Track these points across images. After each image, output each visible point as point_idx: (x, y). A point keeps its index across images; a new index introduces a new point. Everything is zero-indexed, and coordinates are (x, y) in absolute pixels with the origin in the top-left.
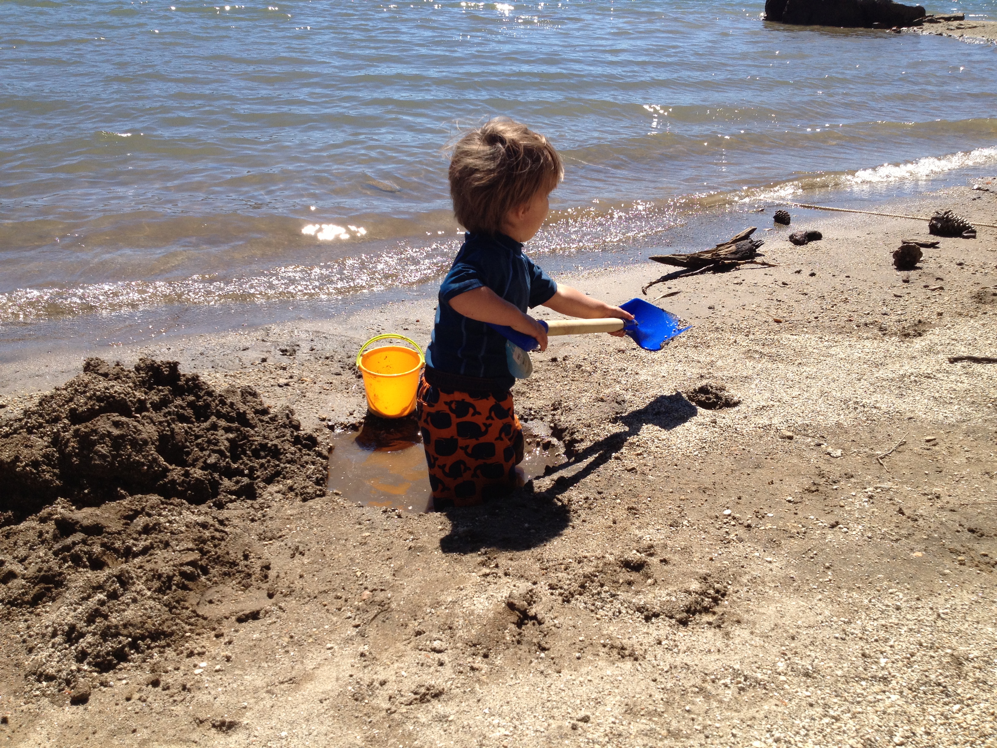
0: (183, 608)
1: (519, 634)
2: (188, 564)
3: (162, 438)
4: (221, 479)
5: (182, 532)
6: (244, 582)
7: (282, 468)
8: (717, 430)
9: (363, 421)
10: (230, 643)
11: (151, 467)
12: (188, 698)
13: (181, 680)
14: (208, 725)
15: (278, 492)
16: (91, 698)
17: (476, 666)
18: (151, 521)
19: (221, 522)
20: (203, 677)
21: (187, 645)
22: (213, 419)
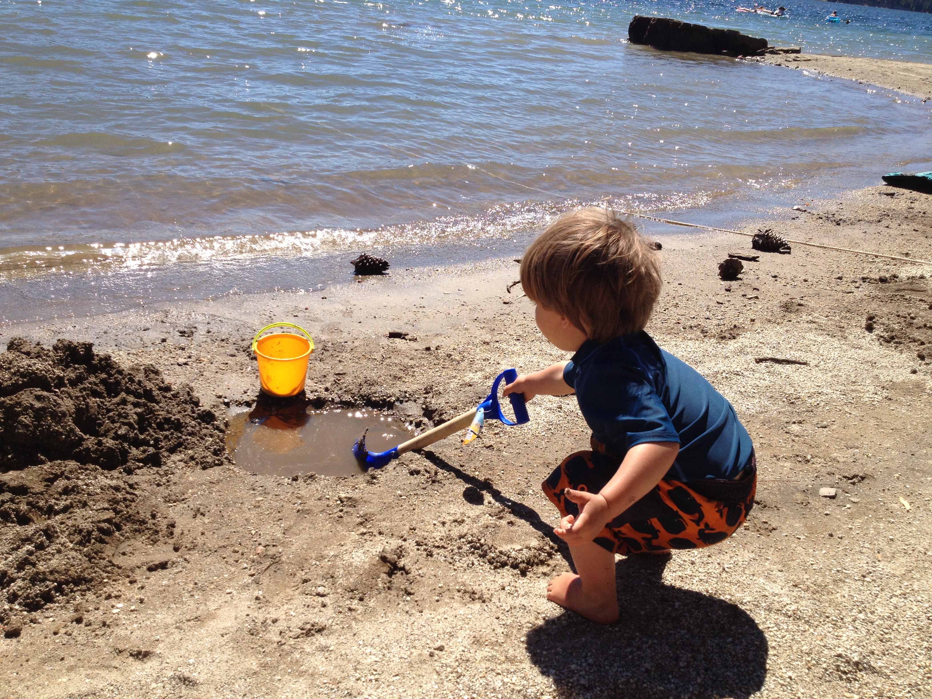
0: (100, 559)
1: (390, 582)
2: (105, 521)
3: (79, 410)
4: (130, 448)
5: (98, 494)
6: (152, 537)
7: (184, 440)
8: (562, 414)
9: (255, 398)
10: (142, 588)
11: (68, 436)
12: (108, 633)
13: (101, 618)
14: (126, 654)
15: (181, 461)
16: (23, 633)
17: (353, 607)
18: (70, 484)
19: (131, 486)
20: (120, 616)
21: (105, 589)
22: (123, 395)
